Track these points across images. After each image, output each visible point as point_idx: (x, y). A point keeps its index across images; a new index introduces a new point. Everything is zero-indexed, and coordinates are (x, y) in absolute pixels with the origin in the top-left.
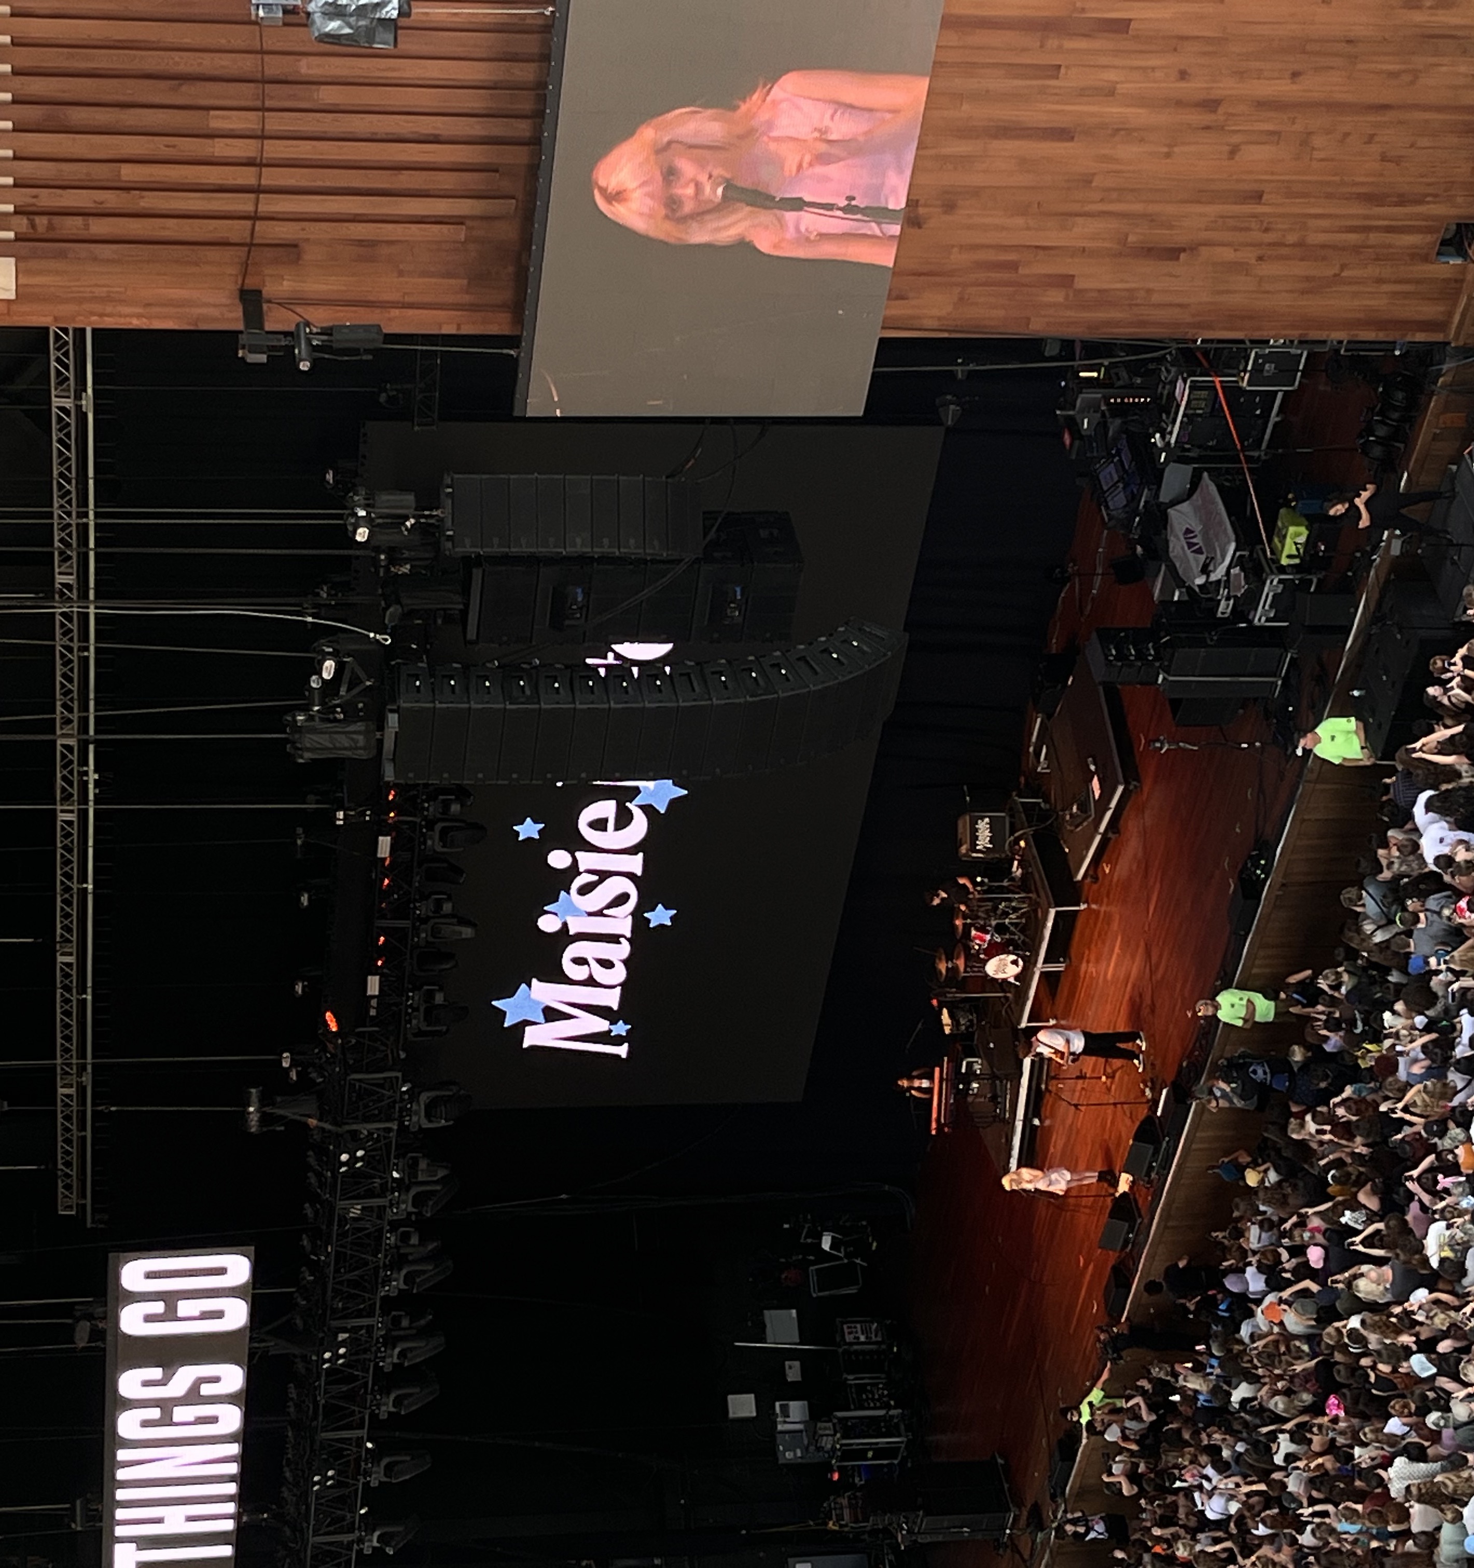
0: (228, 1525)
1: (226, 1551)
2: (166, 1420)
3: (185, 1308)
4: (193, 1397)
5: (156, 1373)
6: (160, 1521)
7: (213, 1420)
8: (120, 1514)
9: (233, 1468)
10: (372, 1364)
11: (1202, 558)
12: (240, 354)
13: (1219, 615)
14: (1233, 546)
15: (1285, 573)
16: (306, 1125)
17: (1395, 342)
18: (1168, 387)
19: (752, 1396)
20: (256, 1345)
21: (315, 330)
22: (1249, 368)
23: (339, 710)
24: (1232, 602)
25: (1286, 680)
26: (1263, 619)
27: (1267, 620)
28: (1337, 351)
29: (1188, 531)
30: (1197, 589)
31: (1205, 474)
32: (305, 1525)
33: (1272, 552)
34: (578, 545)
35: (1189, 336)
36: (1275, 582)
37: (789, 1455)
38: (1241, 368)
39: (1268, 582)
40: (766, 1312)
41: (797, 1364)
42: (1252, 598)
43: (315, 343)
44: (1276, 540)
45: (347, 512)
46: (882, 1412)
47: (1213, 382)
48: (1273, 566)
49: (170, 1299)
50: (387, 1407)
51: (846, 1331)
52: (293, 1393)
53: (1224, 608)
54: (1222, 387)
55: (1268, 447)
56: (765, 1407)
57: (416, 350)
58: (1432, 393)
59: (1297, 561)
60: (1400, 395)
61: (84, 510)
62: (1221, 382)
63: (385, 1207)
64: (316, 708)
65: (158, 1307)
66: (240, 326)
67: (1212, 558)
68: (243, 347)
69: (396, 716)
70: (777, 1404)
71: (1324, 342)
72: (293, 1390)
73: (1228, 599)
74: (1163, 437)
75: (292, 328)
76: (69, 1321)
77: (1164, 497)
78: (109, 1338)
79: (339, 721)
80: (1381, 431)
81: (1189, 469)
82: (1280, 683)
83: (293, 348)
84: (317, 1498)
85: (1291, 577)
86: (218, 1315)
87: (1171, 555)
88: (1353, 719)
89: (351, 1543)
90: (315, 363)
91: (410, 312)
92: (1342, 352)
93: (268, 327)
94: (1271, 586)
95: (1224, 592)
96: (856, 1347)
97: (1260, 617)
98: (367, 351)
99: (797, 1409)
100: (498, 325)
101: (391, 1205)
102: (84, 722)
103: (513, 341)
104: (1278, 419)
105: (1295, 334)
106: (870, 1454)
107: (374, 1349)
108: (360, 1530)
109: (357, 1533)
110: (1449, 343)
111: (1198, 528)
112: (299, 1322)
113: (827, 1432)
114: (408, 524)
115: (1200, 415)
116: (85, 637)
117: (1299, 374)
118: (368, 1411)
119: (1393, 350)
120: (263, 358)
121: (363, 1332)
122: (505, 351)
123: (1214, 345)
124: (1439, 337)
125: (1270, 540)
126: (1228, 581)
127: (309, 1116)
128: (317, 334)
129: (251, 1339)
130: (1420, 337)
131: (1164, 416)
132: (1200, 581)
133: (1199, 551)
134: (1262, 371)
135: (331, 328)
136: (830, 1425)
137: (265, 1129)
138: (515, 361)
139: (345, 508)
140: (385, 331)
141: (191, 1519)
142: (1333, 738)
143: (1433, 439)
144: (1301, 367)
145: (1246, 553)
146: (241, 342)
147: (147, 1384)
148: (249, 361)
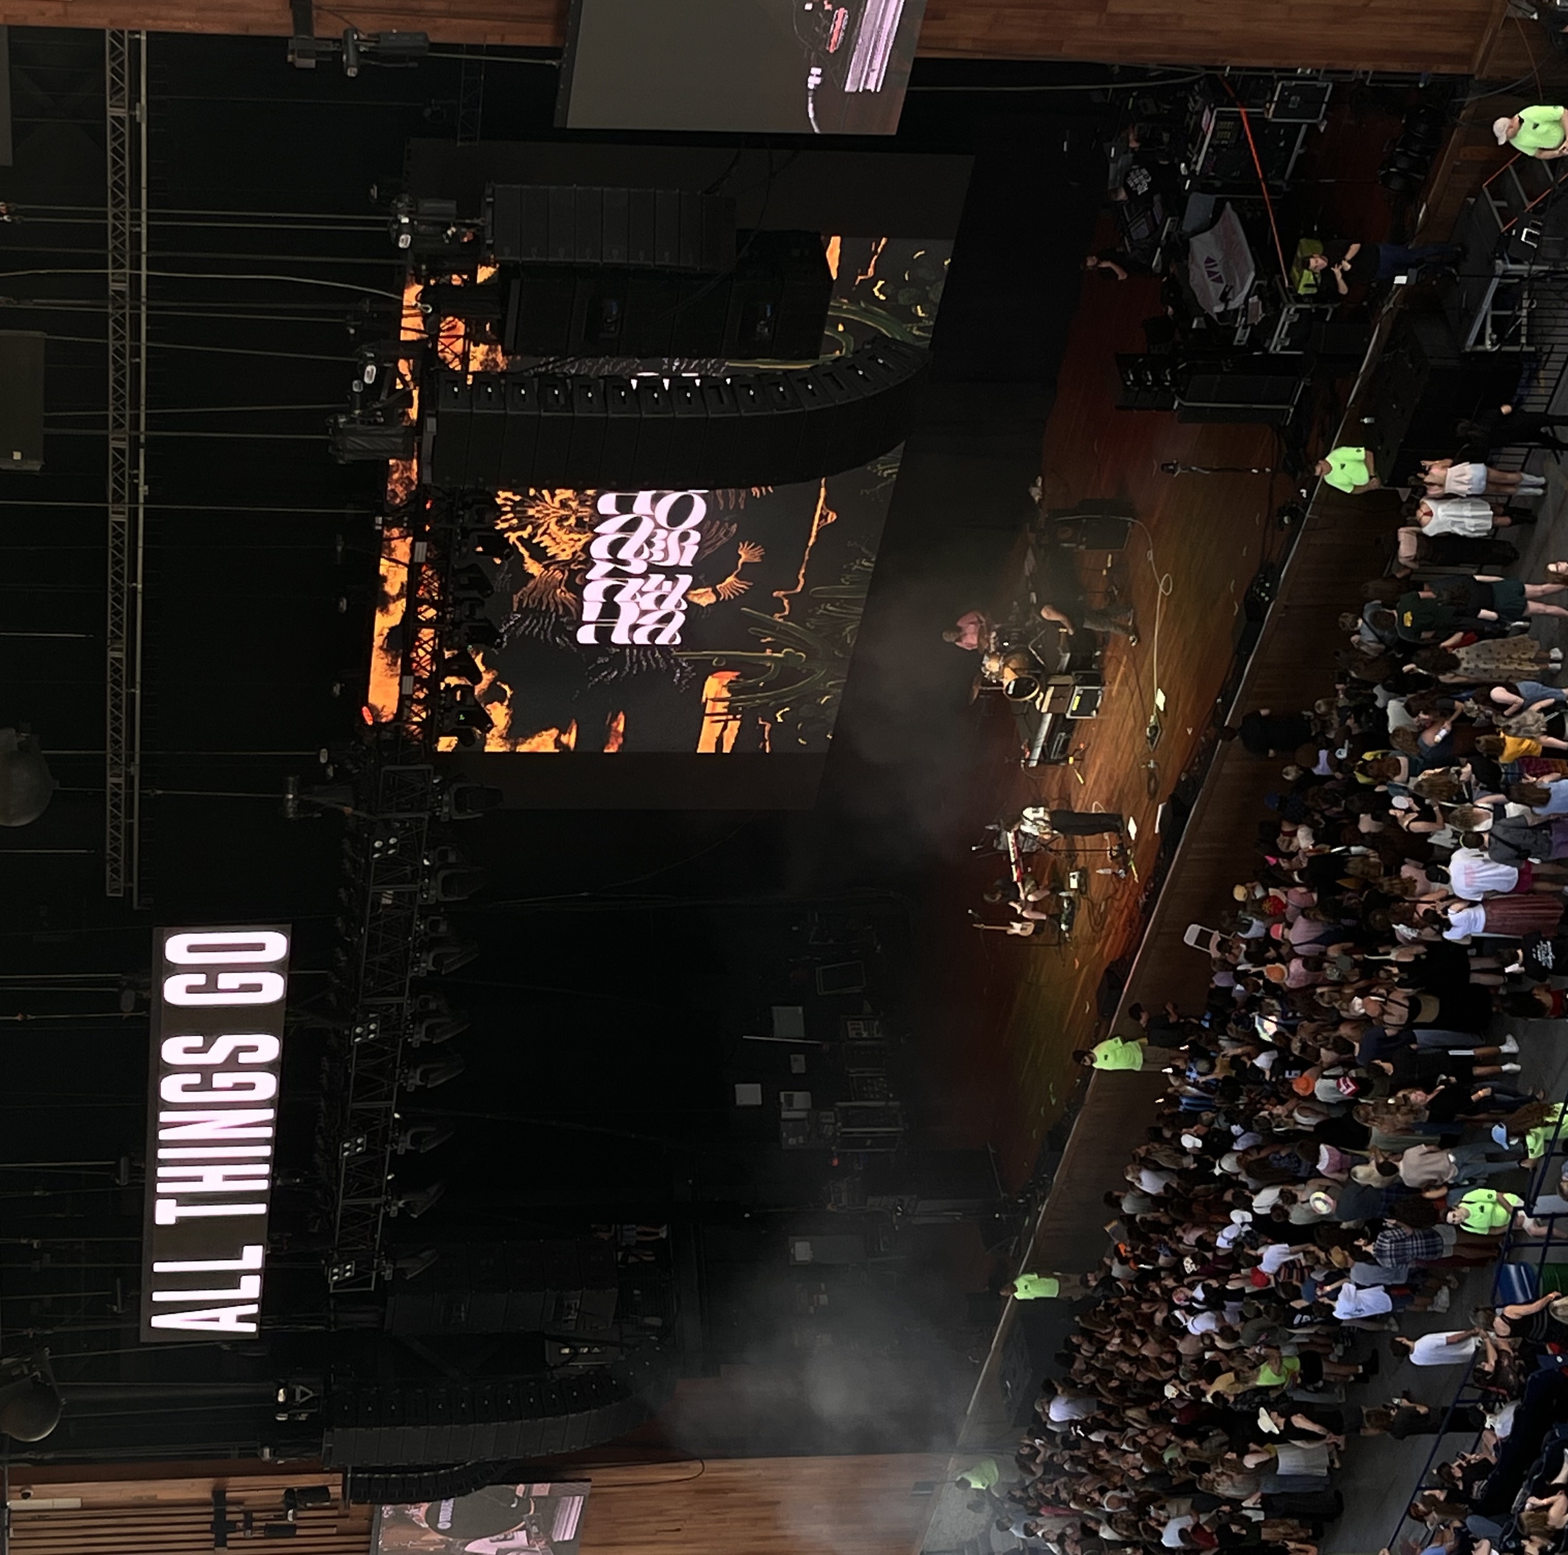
0: (263, 1185)
1: (260, 1209)
2: (206, 1085)
3: (226, 980)
4: (231, 1064)
5: (197, 1041)
6: (199, 1179)
7: (251, 1086)
8: (162, 1172)
9: (268, 1132)
10: (401, 1040)
11: (1222, 287)
12: (290, 58)
13: (1235, 343)
14: (1253, 274)
15: (1302, 302)
16: (342, 812)
17: (1420, 74)
18: (1194, 117)
19: (759, 1086)
20: (292, 1019)
21: (362, 37)
22: (1276, 99)
23: (379, 413)
24: (1249, 330)
25: (1296, 407)
26: (1279, 348)
27: (1283, 349)
28: (1363, 81)
29: (1209, 260)
30: (1215, 317)
31: (1228, 205)
32: (334, 1188)
33: (1290, 282)
34: (615, 256)
35: (1219, 64)
36: (1291, 312)
37: (792, 1141)
38: (1268, 98)
39: (1285, 310)
40: (774, 1008)
41: (802, 1057)
42: (1269, 325)
43: (362, 49)
44: (1294, 270)
45: (391, 219)
46: (882, 1103)
47: (1239, 112)
48: (1291, 296)
49: (212, 971)
50: (415, 1080)
51: (849, 1028)
52: (325, 1064)
53: (1241, 336)
54: (1248, 119)
55: (1291, 176)
56: (770, 1096)
57: (461, 59)
58: (1455, 125)
59: (1314, 291)
60: (1422, 128)
61: (136, 210)
62: (1247, 113)
63: (416, 893)
64: (357, 412)
65: (200, 979)
66: (289, 32)
67: (1232, 287)
68: (293, 52)
69: (434, 420)
70: (782, 1094)
71: (1350, 72)
72: (327, 1064)
73: (1245, 327)
74: (1187, 167)
75: (340, 35)
76: (116, 990)
77: (1187, 227)
78: (153, 1008)
79: (380, 424)
80: (1403, 164)
81: (1211, 199)
82: (1292, 410)
83: (341, 54)
84: (347, 1164)
85: (1308, 306)
86: (257, 988)
87: (1191, 284)
88: (1362, 449)
89: (378, 1206)
90: (362, 69)
91: (455, 22)
92: (1367, 83)
93: (318, 32)
94: (1288, 315)
95: (1241, 320)
96: (858, 1043)
97: (1276, 345)
98: (413, 59)
99: (801, 1099)
100: (542, 37)
101: (422, 891)
102: (135, 420)
103: (555, 52)
104: (1301, 151)
105: (1323, 63)
106: (869, 1142)
107: (403, 1026)
108: (386, 1194)
109: (384, 1197)
110: (1472, 76)
111: (1218, 256)
112: (332, 998)
113: (829, 1121)
114: (449, 232)
115: (1224, 146)
116: (136, 336)
117: (1324, 106)
118: (397, 1084)
119: (1418, 82)
120: (311, 63)
121: (393, 1010)
122: (548, 62)
123: (1243, 73)
124: (1464, 70)
125: (1289, 271)
126: (1246, 309)
127: (345, 805)
128: (364, 41)
129: (287, 1012)
130: (1445, 69)
131: (1190, 146)
132: (1219, 308)
133: (1219, 280)
134: (1288, 101)
135: (378, 35)
136: (832, 1113)
137: (302, 816)
138: (555, 73)
139: (389, 214)
140: (432, 40)
141: (228, 1178)
142: (1343, 466)
143: (1453, 172)
144: (1326, 99)
145: (1264, 283)
146: (290, 47)
147: (188, 1051)
148: (297, 65)
